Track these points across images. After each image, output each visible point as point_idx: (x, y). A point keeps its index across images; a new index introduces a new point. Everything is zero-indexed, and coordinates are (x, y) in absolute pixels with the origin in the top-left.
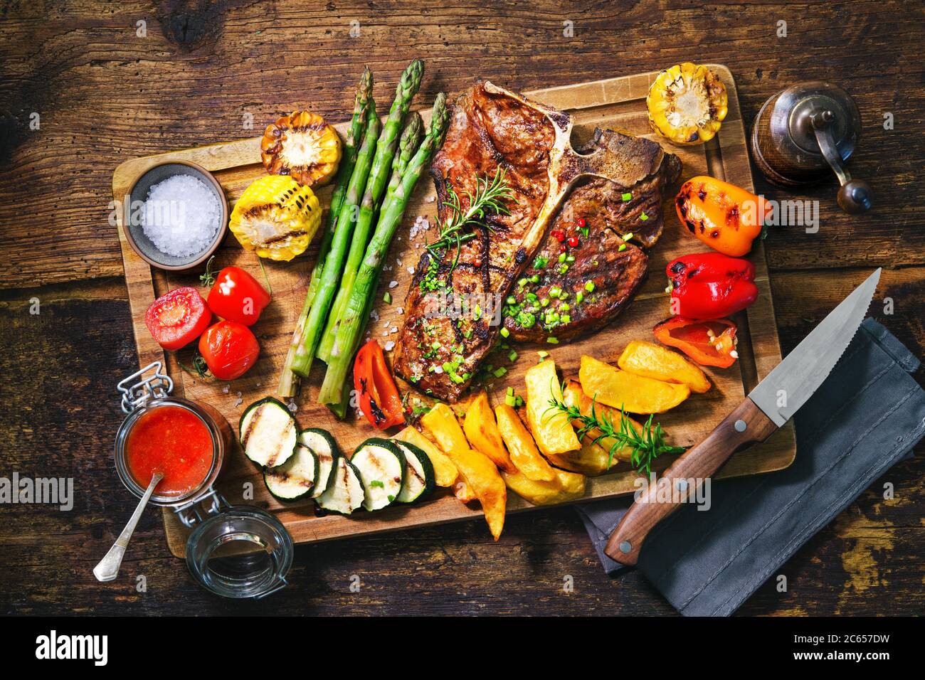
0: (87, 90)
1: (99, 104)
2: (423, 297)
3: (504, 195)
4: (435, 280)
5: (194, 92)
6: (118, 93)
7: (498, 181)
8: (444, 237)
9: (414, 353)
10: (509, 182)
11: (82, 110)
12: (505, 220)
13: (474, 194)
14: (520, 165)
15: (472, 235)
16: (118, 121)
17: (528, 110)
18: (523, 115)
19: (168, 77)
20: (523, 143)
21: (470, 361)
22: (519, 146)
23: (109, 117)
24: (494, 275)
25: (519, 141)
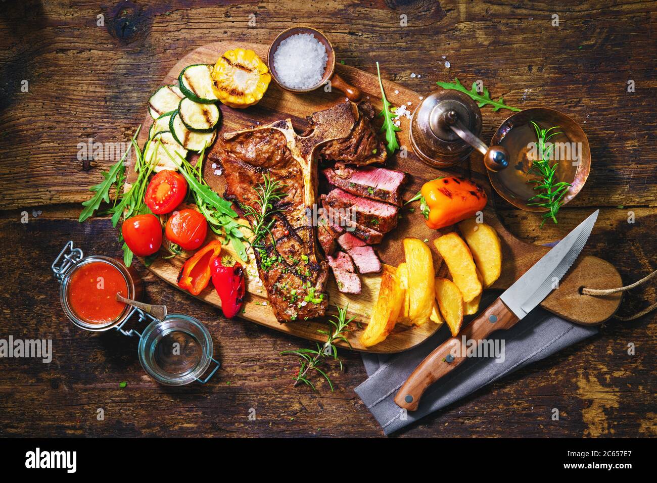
0: (53, 71)
1: (62, 80)
2: (268, 273)
3: (277, 187)
4: (269, 259)
5: (129, 73)
6: (75, 73)
7: (268, 182)
8: (258, 233)
9: (284, 304)
10: (275, 178)
11: (49, 84)
12: (286, 200)
13: (259, 198)
14: (275, 165)
15: (273, 221)
16: (75, 93)
17: (258, 132)
18: (257, 137)
19: (111, 62)
20: (268, 152)
21: (318, 287)
22: (267, 155)
23: (68, 90)
24: (300, 233)
25: (265, 153)
